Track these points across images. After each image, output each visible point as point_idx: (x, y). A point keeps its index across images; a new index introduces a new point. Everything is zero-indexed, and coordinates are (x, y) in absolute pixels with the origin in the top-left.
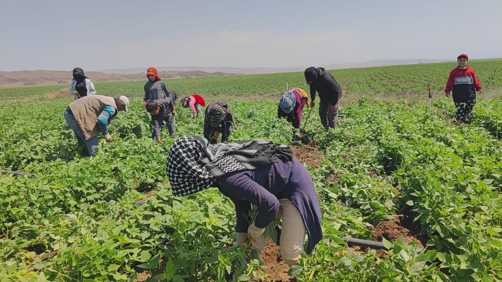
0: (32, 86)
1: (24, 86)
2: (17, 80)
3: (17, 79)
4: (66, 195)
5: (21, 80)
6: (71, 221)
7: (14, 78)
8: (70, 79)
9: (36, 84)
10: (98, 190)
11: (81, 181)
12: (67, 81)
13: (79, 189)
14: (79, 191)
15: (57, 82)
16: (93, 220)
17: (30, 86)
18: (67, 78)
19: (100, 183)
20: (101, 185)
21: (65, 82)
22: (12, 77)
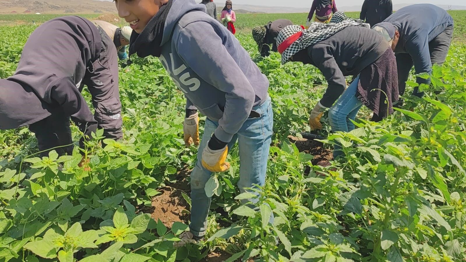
0: (71, 13)
1: (65, 13)
2: (59, 8)
3: (58, 6)
4: (122, 94)
5: (62, 8)
6: (131, 115)
7: (57, 5)
8: (104, 8)
9: (75, 12)
10: (148, 95)
11: (134, 84)
12: (102, 10)
13: (133, 92)
14: (133, 93)
15: (93, 11)
16: (147, 117)
17: (70, 13)
18: (102, 8)
19: (149, 89)
20: (150, 92)
21: (100, 12)
22: (54, 5)
